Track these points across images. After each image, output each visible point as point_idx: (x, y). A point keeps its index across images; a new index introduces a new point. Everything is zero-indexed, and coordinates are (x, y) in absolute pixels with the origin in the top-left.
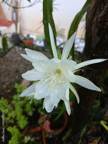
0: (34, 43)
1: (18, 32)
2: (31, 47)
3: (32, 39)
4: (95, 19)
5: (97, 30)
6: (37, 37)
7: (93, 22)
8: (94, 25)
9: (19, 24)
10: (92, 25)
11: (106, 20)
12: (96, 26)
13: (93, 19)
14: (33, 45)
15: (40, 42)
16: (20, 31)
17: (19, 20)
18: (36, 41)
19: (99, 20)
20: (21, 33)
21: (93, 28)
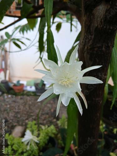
0: (25, 88)
1: (7, 79)
2: (22, 93)
3: (22, 85)
4: (86, 48)
5: (89, 56)
6: (27, 82)
7: (85, 50)
8: (86, 52)
9: (8, 72)
10: (84, 53)
11: (94, 46)
12: (88, 53)
13: (85, 48)
14: (24, 91)
15: (31, 87)
16: (9, 78)
17: (8, 68)
18: (26, 87)
19: (89, 48)
20: (10, 80)
21: (85, 55)
